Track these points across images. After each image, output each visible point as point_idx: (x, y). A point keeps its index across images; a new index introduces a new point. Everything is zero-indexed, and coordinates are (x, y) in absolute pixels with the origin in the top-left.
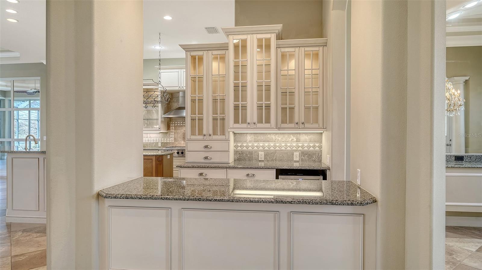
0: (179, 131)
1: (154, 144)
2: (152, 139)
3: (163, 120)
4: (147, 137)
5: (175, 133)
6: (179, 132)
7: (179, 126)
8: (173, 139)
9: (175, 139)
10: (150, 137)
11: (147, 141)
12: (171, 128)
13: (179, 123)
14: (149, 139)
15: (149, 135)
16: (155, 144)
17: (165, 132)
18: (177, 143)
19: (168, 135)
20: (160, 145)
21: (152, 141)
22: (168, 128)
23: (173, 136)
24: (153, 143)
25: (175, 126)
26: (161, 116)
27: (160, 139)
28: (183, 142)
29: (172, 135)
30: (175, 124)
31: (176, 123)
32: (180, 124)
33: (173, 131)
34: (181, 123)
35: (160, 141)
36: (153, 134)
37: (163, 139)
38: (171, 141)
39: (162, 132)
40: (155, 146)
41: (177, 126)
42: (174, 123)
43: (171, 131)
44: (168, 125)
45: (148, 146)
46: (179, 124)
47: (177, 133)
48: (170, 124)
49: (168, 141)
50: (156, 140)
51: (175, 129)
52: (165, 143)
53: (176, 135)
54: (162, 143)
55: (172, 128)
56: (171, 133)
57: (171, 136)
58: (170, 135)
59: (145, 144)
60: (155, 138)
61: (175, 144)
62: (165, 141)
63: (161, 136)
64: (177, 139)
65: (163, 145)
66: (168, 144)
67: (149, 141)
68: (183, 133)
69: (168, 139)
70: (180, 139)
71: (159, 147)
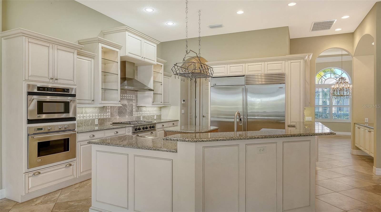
1: (90, 122)
2: (88, 115)
4: (82, 113)
5: (111, 107)
9: (111, 114)
10: (86, 113)
11: (82, 118)
14: (85, 115)
16: (92, 121)
18: (113, 118)
20: (96, 122)
21: (88, 117)
23: (109, 110)
24: (90, 120)
27: (97, 115)
28: (118, 117)
35: (97, 117)
36: (89, 108)
37: (100, 115)
38: (107, 117)
47: (113, 107)
53: (113, 110)
54: (99, 119)
56: (108, 107)
57: (108, 111)
58: (106, 109)
59: (80, 123)
60: (91, 113)
61: (111, 120)
62: (102, 117)
63: (97, 111)
64: (113, 114)
65: (100, 122)
66: (105, 120)
67: (85, 118)
68: (119, 107)
69: (105, 114)
70: (116, 114)
71: (96, 125)
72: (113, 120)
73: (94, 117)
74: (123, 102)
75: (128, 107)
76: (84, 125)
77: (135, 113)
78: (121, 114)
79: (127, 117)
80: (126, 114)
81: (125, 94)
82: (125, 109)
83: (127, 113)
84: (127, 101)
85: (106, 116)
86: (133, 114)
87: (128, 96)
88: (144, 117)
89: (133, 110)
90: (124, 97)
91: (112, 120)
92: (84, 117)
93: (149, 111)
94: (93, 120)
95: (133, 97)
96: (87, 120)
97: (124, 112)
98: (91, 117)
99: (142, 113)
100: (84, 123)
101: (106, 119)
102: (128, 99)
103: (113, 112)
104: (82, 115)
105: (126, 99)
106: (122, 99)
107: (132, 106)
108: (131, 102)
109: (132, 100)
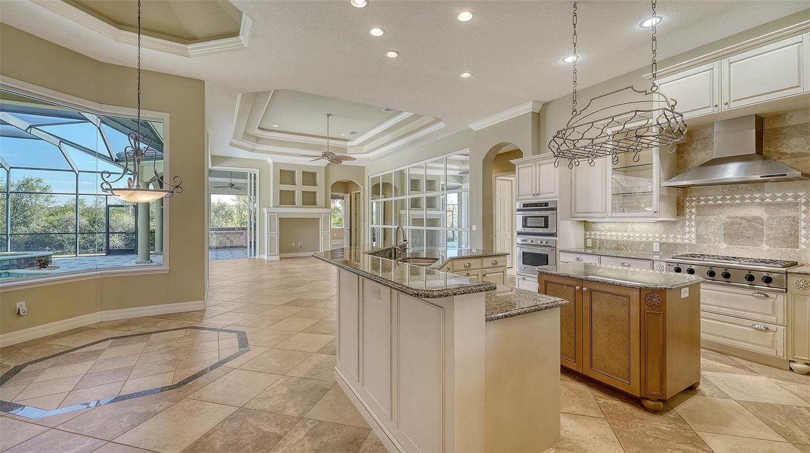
0: (712, 218)
1: (643, 245)
2: (638, 235)
3: (665, 193)
4: (626, 231)
5: (698, 223)
6: (713, 220)
7: (711, 206)
8: (693, 236)
9: (699, 236)
10: (633, 231)
11: (626, 238)
12: (688, 210)
13: (711, 198)
14: (631, 235)
15: (629, 226)
16: (645, 244)
17: (671, 221)
18: (705, 246)
19: (678, 226)
20: (656, 247)
21: (638, 238)
22: (680, 209)
23: (693, 230)
24: (641, 243)
25: (697, 207)
26: (660, 184)
27: (657, 236)
28: (725, 245)
29: (689, 226)
30: (698, 200)
31: (702, 198)
32: (715, 200)
33: (693, 217)
34: (719, 198)
35: (657, 240)
36: (640, 224)
37: (664, 236)
38: (686, 241)
39: (661, 221)
40: (644, 249)
41: (705, 206)
42: (694, 199)
43: (688, 217)
44: (678, 204)
45: (629, 249)
46: (711, 202)
47: (706, 223)
48: (683, 202)
49: (679, 241)
50: (648, 237)
51: (698, 213)
52: (670, 244)
53: (703, 228)
54: (662, 244)
55: (691, 211)
56: (687, 223)
57: (687, 230)
58: (683, 226)
59: (622, 244)
60: (643, 232)
61: (698, 248)
62: (671, 241)
63: (659, 229)
64: (705, 237)
65: (664, 248)
66: (679, 246)
67: (630, 238)
68: (726, 223)
69: (679, 236)
70: (714, 237)
71: (655, 252)
72: (705, 249)
73: (650, 239)
74: (745, 213)
75: (770, 222)
76: (631, 248)
78: (738, 239)
79: (765, 247)
80: (761, 241)
81: (753, 192)
82: (756, 229)
83: (765, 239)
84: (763, 209)
85: (683, 239)
86: (797, 242)
87: (768, 195)
89: (797, 231)
90: (748, 201)
91: (701, 249)
94: (650, 244)
95: (797, 197)
96: (635, 242)
97: (748, 235)
98: (644, 239)
100: (631, 245)
101: (683, 245)
102: (768, 204)
103: (703, 234)
104: (625, 234)
105: (760, 204)
106: (739, 205)
107: (795, 221)
108: (786, 211)
109: (796, 205)
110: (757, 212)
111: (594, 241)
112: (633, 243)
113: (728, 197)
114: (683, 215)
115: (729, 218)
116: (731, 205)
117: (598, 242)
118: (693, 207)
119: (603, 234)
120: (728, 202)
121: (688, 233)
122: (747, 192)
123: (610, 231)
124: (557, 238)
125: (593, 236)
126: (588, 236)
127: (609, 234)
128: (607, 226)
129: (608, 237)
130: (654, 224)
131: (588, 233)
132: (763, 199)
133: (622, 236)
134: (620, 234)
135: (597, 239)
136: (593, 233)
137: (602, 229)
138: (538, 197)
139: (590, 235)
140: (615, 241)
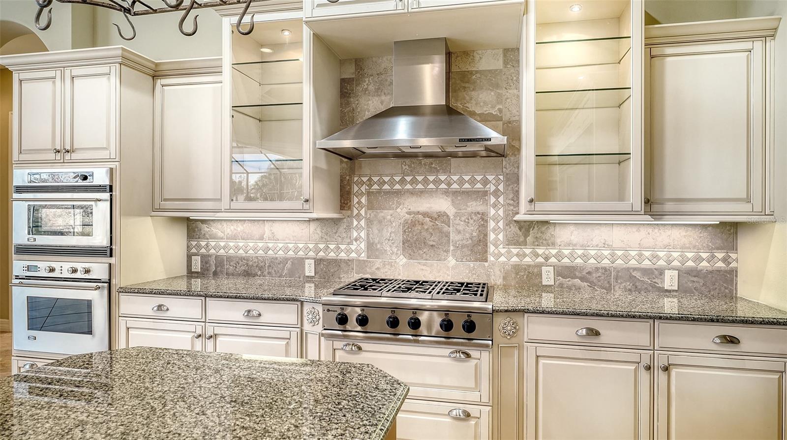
0: (387, 214)
1: (289, 265)
2: (281, 245)
3: (323, 165)
4: (261, 238)
5: (369, 222)
6: (389, 217)
7: (387, 193)
8: (363, 246)
9: (370, 246)
10: (274, 238)
11: (261, 252)
12: (356, 200)
13: (386, 179)
14: (270, 245)
15: (267, 229)
16: (292, 263)
17: (332, 219)
18: (378, 263)
19: (344, 226)
20: (309, 269)
21: (281, 252)
22: (344, 200)
23: (363, 234)
24: (286, 260)
25: (369, 193)
27: (311, 246)
28: (405, 260)
29: (358, 228)
30: (370, 183)
31: (375, 179)
32: (392, 183)
33: (363, 212)
34: (397, 179)
35: (311, 254)
36: (285, 224)
37: (322, 246)
38: (353, 255)
39: (317, 219)
40: (291, 273)
41: (379, 192)
42: (365, 179)
43: (355, 212)
44: (342, 188)
45: (266, 273)
46: (386, 187)
47: (380, 222)
48: (350, 185)
49: (343, 255)
50: (296, 250)
51: (370, 207)
52: (330, 262)
53: (376, 231)
54: (318, 262)
55: (359, 201)
56: (355, 223)
57: (355, 234)
58: (349, 228)
59: (255, 265)
60: (290, 240)
61: (370, 268)
62: (332, 255)
63: (314, 233)
64: (379, 246)
65: (322, 270)
66: (343, 265)
67: (270, 252)
68: (406, 222)
69: (343, 247)
70: (390, 246)
71: (308, 277)
72: (378, 269)
73: (301, 253)
74: (428, 205)
75: (457, 221)
76: (269, 273)
77: (503, 251)
78: (420, 249)
79: (452, 261)
80: (447, 251)
81: (438, 171)
82: (441, 232)
83: (452, 248)
84: (449, 199)
85: (349, 251)
86: (486, 251)
87: (455, 178)
88: (566, 272)
89: (486, 235)
90: (431, 186)
91: (374, 269)
92: (268, 249)
93: (606, 246)
94: (299, 263)
95: (485, 182)
96: (276, 258)
97: (431, 243)
98: (291, 253)
99: (554, 252)
100: (270, 266)
101: (348, 262)
102: (456, 193)
103: (376, 241)
104: (261, 245)
105: (446, 192)
106: (421, 192)
107: (483, 218)
108: (474, 203)
109: (483, 195)
110: (442, 204)
111: (205, 259)
112: (273, 262)
113: (408, 179)
114: (349, 208)
115: (409, 213)
116: (412, 193)
117: (213, 261)
118: (362, 194)
119: (222, 244)
120: (408, 187)
121: (356, 240)
122: (432, 171)
123: (234, 238)
124: (112, 260)
125: (203, 251)
126: (194, 250)
127: (231, 244)
128: (229, 229)
129: (231, 251)
130: (306, 224)
131: (194, 243)
132: (449, 184)
133: (255, 249)
134: (251, 245)
135: (210, 256)
136: (203, 244)
137: (220, 234)
138: (68, 157)
139: (199, 247)
140: (242, 259)
